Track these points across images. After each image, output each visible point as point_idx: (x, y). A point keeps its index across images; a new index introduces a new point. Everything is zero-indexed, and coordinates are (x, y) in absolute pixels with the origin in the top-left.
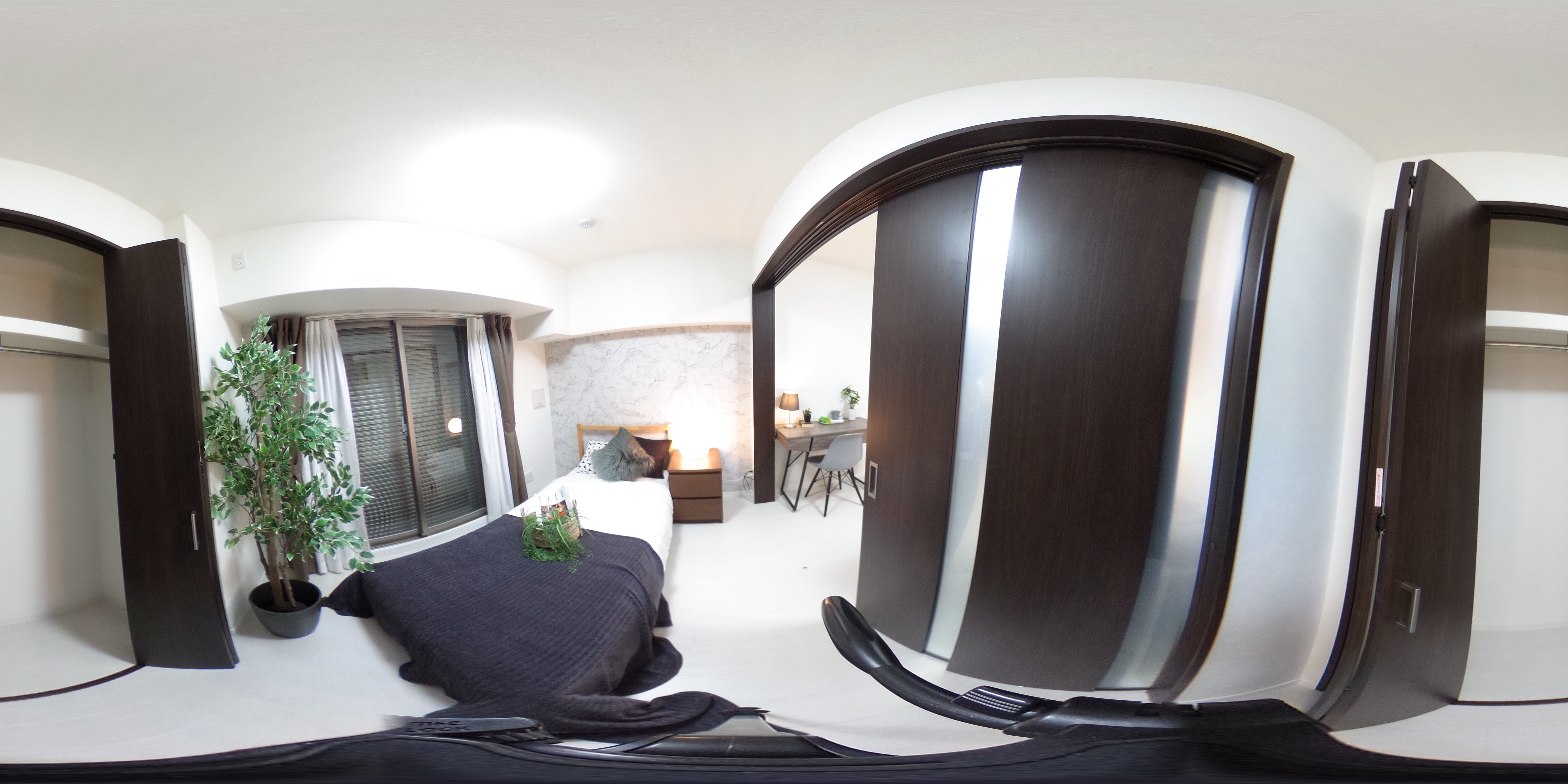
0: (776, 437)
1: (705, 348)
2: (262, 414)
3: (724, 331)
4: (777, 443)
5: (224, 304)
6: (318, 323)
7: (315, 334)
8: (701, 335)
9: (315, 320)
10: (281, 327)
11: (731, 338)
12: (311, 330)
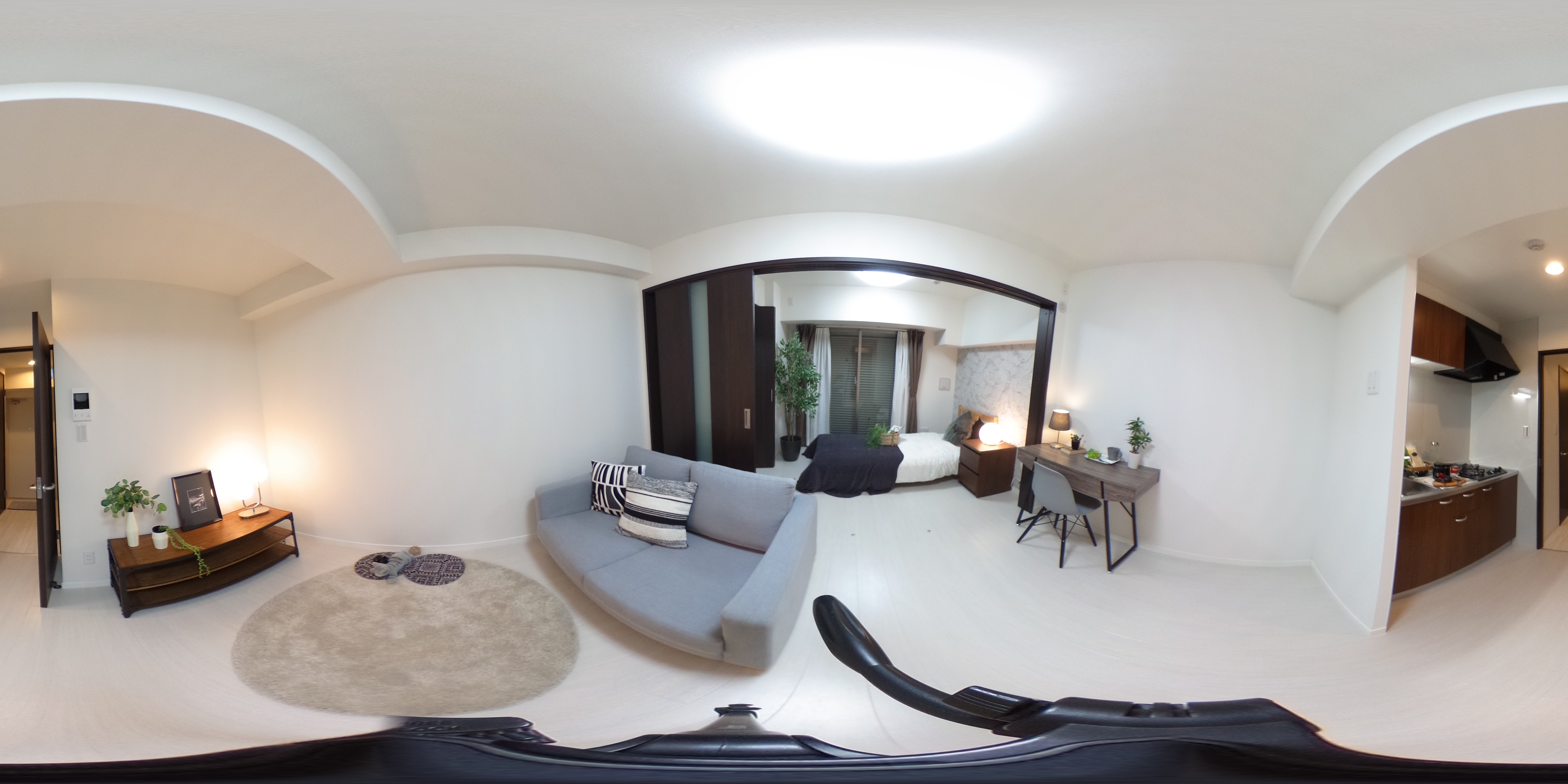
2: (792, 364)
5: (782, 320)
6: (821, 329)
7: (820, 333)
9: (821, 327)
10: (805, 330)
12: (818, 331)
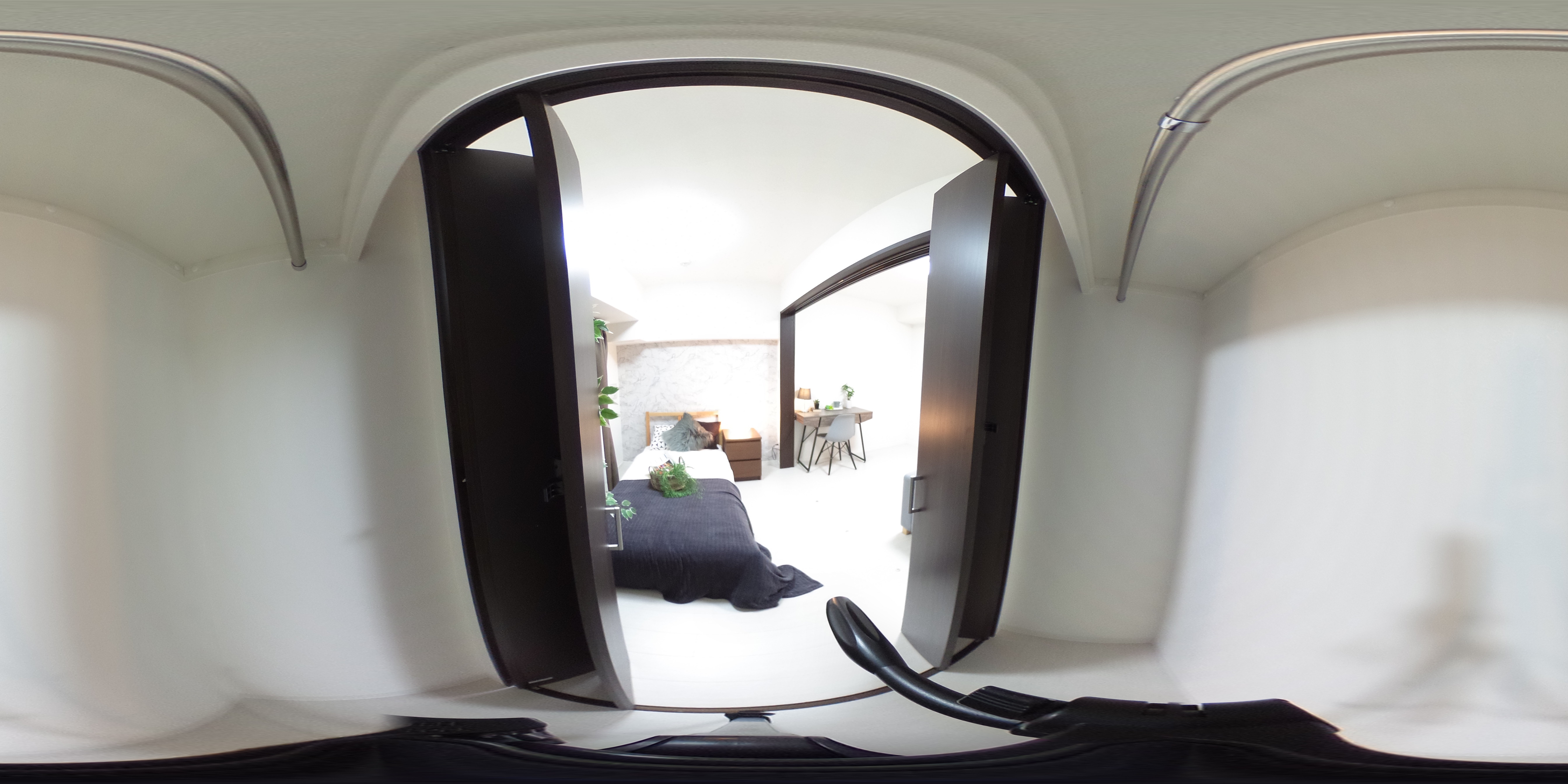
0: (796, 418)
1: (746, 356)
3: (759, 344)
4: (796, 423)
8: (743, 346)
11: (764, 348)
